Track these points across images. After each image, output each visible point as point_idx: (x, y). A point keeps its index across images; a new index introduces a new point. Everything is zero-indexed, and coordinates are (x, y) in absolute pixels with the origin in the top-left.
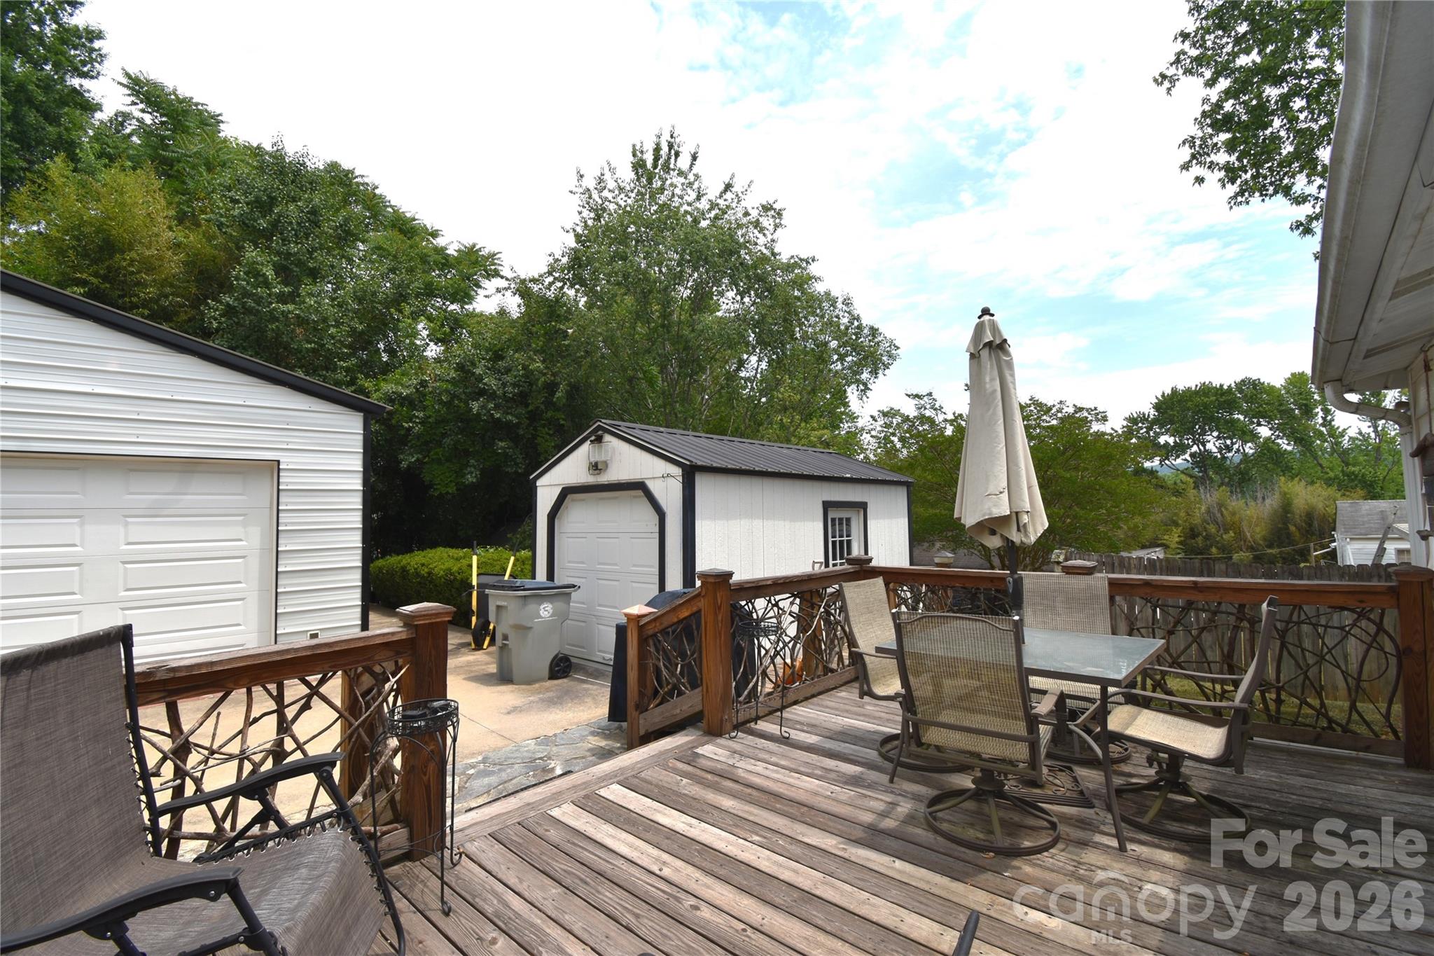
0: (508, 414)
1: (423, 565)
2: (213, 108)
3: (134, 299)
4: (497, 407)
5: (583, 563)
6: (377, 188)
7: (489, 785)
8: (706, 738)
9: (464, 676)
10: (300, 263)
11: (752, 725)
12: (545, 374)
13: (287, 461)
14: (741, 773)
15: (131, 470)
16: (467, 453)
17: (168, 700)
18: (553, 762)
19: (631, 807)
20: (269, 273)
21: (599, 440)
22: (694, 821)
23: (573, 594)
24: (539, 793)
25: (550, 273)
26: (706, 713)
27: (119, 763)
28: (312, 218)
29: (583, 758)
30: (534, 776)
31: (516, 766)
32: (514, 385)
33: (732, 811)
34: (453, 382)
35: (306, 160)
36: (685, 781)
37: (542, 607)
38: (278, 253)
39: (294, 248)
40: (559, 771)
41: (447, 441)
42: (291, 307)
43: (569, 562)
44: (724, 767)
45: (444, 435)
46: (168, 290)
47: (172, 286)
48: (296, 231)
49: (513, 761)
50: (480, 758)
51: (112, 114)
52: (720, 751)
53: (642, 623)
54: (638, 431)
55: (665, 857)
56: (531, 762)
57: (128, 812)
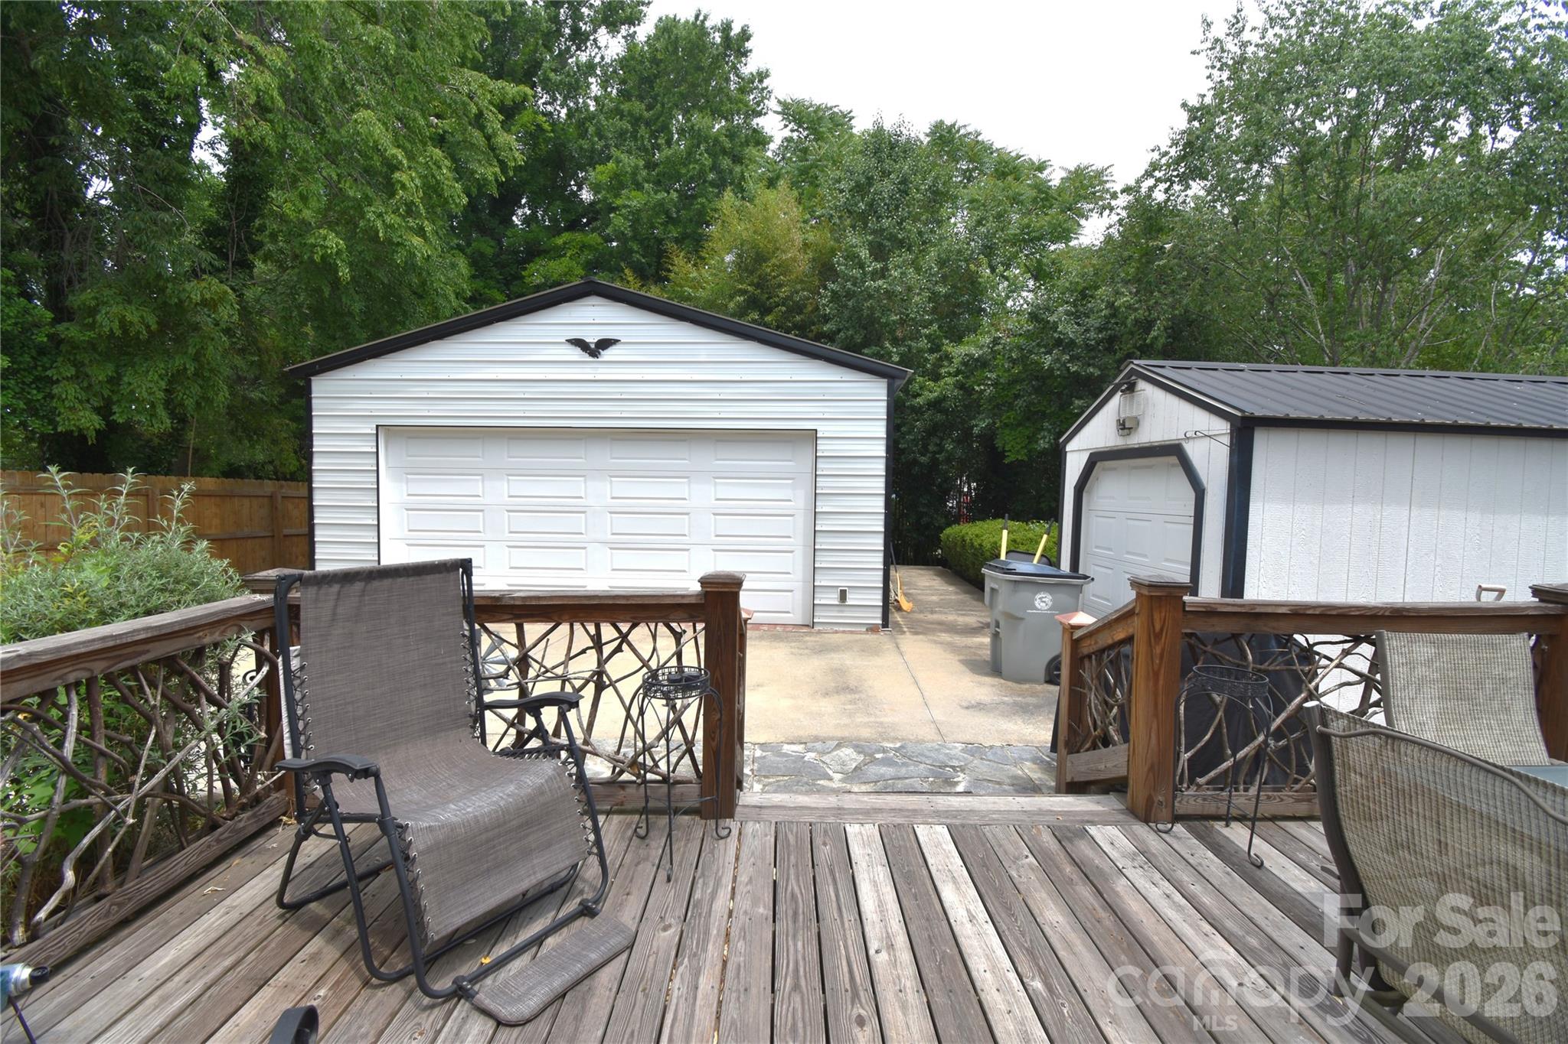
0: (1089, 365)
1: (977, 536)
2: (844, 108)
3: (777, 299)
4: (1073, 359)
5: (1110, 549)
6: (980, 134)
7: (882, 775)
8: (1121, 817)
9: (961, 657)
10: (892, 238)
11: (1219, 826)
12: (1136, 310)
13: (823, 429)
14: (1121, 885)
15: (718, 441)
16: (1044, 416)
17: (518, 621)
18: (962, 775)
19: (930, 861)
20: (864, 253)
21: (1131, 388)
22: (983, 915)
23: (1085, 587)
24: (862, 802)
25: (1148, 174)
26: (1131, 782)
27: (452, 662)
28: (902, 187)
29: (998, 783)
30: (932, 783)
31: (922, 766)
32: (1100, 330)
33: (1047, 929)
34: (1028, 335)
35: (902, 129)
36: (1031, 859)
37: (1038, 596)
38: (874, 232)
39: (886, 223)
40: (960, 788)
41: (1019, 402)
42: (880, 282)
43: (1097, 547)
44: (1106, 866)
45: (1017, 397)
46: (799, 287)
47: (802, 282)
48: (888, 205)
49: (924, 759)
50: (898, 745)
51: (780, 143)
52: (1123, 842)
53: (1075, 637)
54: (1169, 369)
55: (901, 940)
56: (940, 767)
57: (455, 699)
